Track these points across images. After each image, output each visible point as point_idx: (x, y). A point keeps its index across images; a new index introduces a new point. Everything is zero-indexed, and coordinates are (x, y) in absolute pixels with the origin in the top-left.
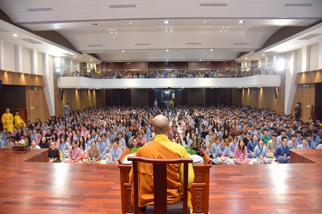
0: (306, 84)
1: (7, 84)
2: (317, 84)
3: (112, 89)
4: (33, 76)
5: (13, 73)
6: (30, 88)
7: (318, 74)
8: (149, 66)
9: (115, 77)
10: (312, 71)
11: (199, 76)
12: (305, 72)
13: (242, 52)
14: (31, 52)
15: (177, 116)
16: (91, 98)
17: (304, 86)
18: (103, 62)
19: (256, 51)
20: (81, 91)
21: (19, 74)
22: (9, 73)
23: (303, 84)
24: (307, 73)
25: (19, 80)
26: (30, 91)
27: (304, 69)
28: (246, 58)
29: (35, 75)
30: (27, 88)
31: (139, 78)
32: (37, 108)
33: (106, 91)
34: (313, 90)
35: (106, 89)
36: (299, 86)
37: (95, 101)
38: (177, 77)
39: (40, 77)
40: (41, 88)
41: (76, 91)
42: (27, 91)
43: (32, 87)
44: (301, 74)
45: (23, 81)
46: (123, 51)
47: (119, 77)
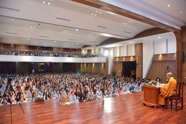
0: (118, 62)
2: (123, 62)
7: (124, 58)
8: (29, 48)
10: (121, 57)
12: (118, 57)
13: (86, 45)
17: (117, 63)
19: (96, 46)
23: (117, 62)
24: (119, 57)
27: (118, 55)
31: (30, 56)
34: (122, 64)
36: (115, 62)
38: (54, 56)
44: (116, 57)
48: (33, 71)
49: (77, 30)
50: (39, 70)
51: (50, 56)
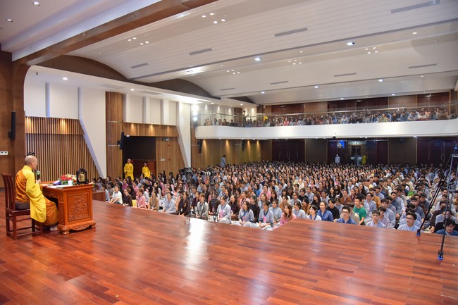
1: (134, 135)
3: (281, 140)
4: (164, 127)
5: (140, 124)
6: (161, 139)
8: (328, 107)
11: (383, 119)
14: (161, 102)
16: (252, 151)
18: (260, 106)
20: (233, 142)
21: (148, 126)
22: (135, 124)
25: (147, 131)
26: (161, 142)
29: (166, 126)
30: (157, 139)
32: (169, 160)
33: (273, 143)
35: (273, 140)
37: (259, 156)
39: (172, 127)
40: (175, 138)
41: (227, 142)
42: (157, 143)
43: (164, 138)
45: (151, 132)
46: (263, 93)
47: (273, 125)
48: (337, 159)
49: (258, 59)
50: (352, 158)
51: (339, 123)
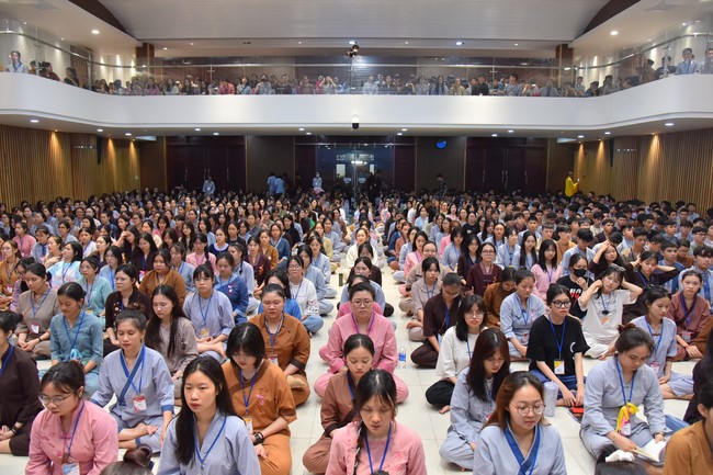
9: (176, 89)
11: (456, 89)
15: (380, 226)
16: (121, 167)
18: (145, 44)
20: (75, 137)
28: (614, 33)
33: (168, 148)
37: (137, 178)
41: (54, 139)
47: (187, 91)
50: (348, 181)
